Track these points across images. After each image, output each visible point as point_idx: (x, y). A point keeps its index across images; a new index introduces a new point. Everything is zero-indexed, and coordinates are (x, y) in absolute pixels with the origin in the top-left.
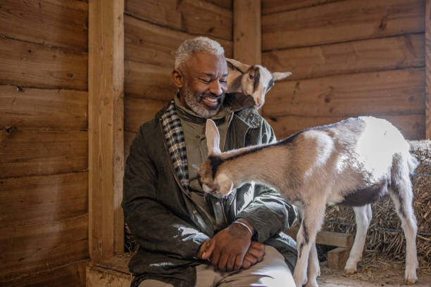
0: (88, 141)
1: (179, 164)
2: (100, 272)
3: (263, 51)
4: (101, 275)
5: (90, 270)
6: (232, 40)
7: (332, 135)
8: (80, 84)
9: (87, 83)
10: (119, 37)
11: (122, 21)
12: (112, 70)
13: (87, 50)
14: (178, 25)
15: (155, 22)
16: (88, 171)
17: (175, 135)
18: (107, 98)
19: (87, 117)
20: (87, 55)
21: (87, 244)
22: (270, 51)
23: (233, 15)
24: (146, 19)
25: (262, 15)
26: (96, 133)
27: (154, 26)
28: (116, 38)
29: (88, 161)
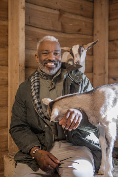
0: (8, 92)
1: (36, 102)
2: (10, 158)
3: (109, 41)
4: (10, 159)
5: (6, 156)
6: (93, 35)
7: (114, 89)
8: (4, 63)
9: (7, 62)
10: (22, 38)
11: (24, 31)
12: (18, 55)
13: (7, 45)
14: (60, 29)
15: (46, 28)
16: (8, 107)
17: (35, 86)
18: (16, 70)
19: (8, 79)
20: (8, 48)
21: (7, 144)
22: (113, 41)
23: (93, 21)
24: (40, 27)
25: (109, 20)
26: (11, 87)
27: (45, 31)
28: (20, 39)
29: (8, 102)
